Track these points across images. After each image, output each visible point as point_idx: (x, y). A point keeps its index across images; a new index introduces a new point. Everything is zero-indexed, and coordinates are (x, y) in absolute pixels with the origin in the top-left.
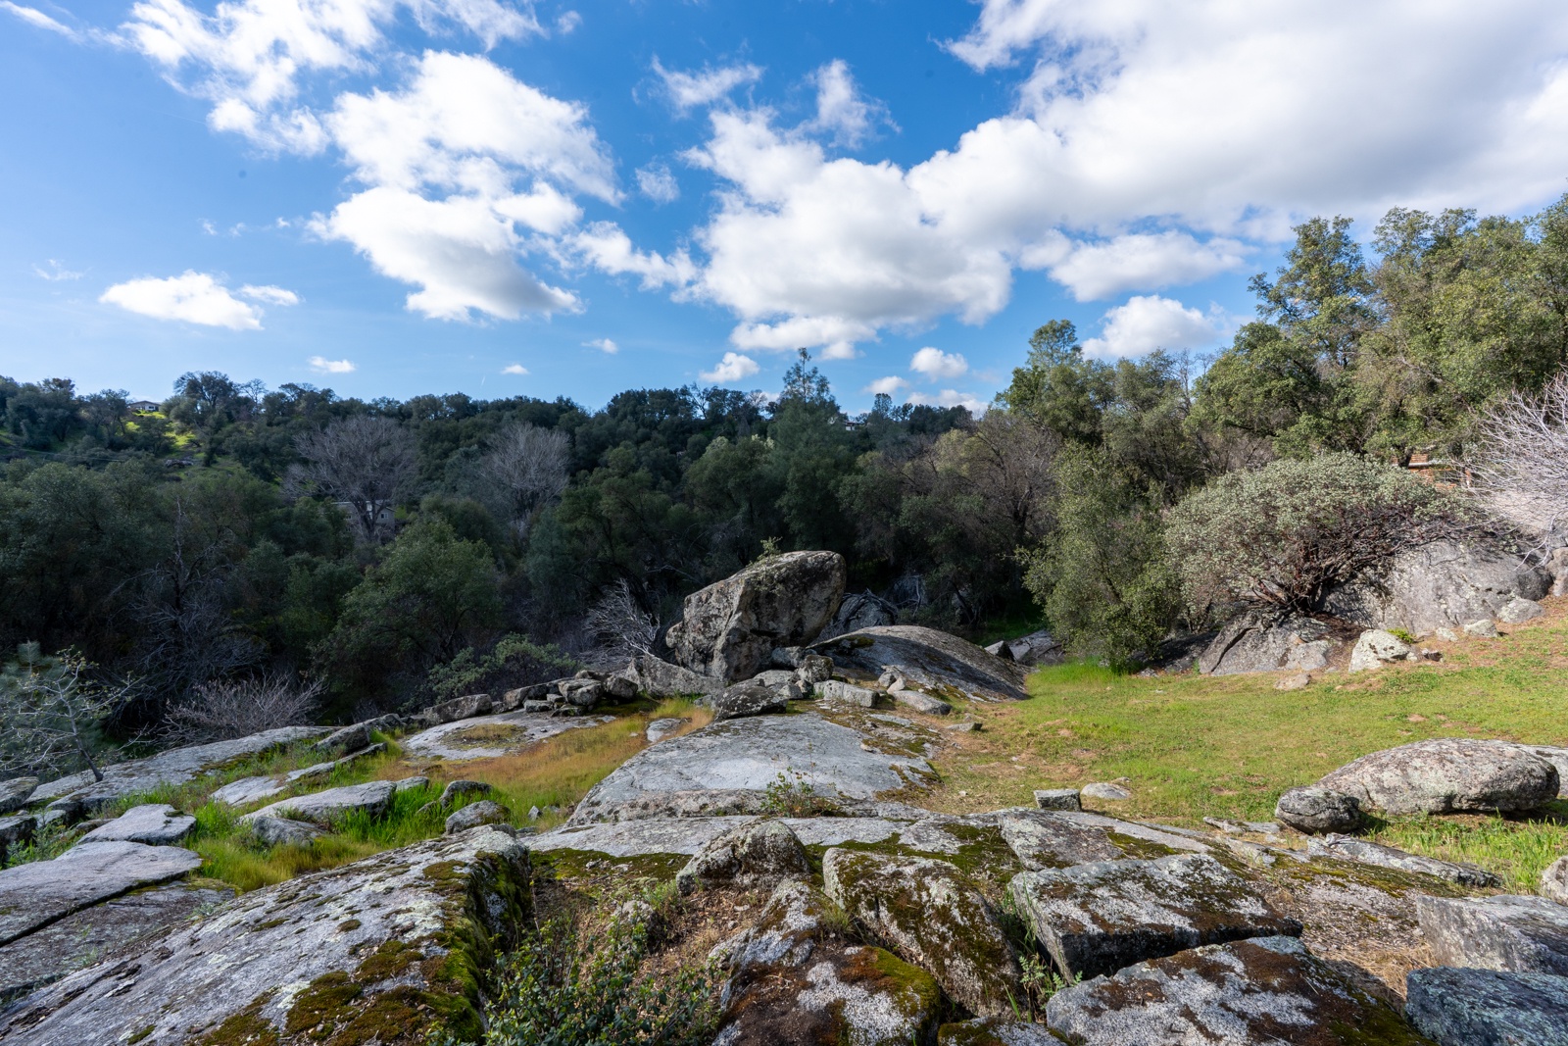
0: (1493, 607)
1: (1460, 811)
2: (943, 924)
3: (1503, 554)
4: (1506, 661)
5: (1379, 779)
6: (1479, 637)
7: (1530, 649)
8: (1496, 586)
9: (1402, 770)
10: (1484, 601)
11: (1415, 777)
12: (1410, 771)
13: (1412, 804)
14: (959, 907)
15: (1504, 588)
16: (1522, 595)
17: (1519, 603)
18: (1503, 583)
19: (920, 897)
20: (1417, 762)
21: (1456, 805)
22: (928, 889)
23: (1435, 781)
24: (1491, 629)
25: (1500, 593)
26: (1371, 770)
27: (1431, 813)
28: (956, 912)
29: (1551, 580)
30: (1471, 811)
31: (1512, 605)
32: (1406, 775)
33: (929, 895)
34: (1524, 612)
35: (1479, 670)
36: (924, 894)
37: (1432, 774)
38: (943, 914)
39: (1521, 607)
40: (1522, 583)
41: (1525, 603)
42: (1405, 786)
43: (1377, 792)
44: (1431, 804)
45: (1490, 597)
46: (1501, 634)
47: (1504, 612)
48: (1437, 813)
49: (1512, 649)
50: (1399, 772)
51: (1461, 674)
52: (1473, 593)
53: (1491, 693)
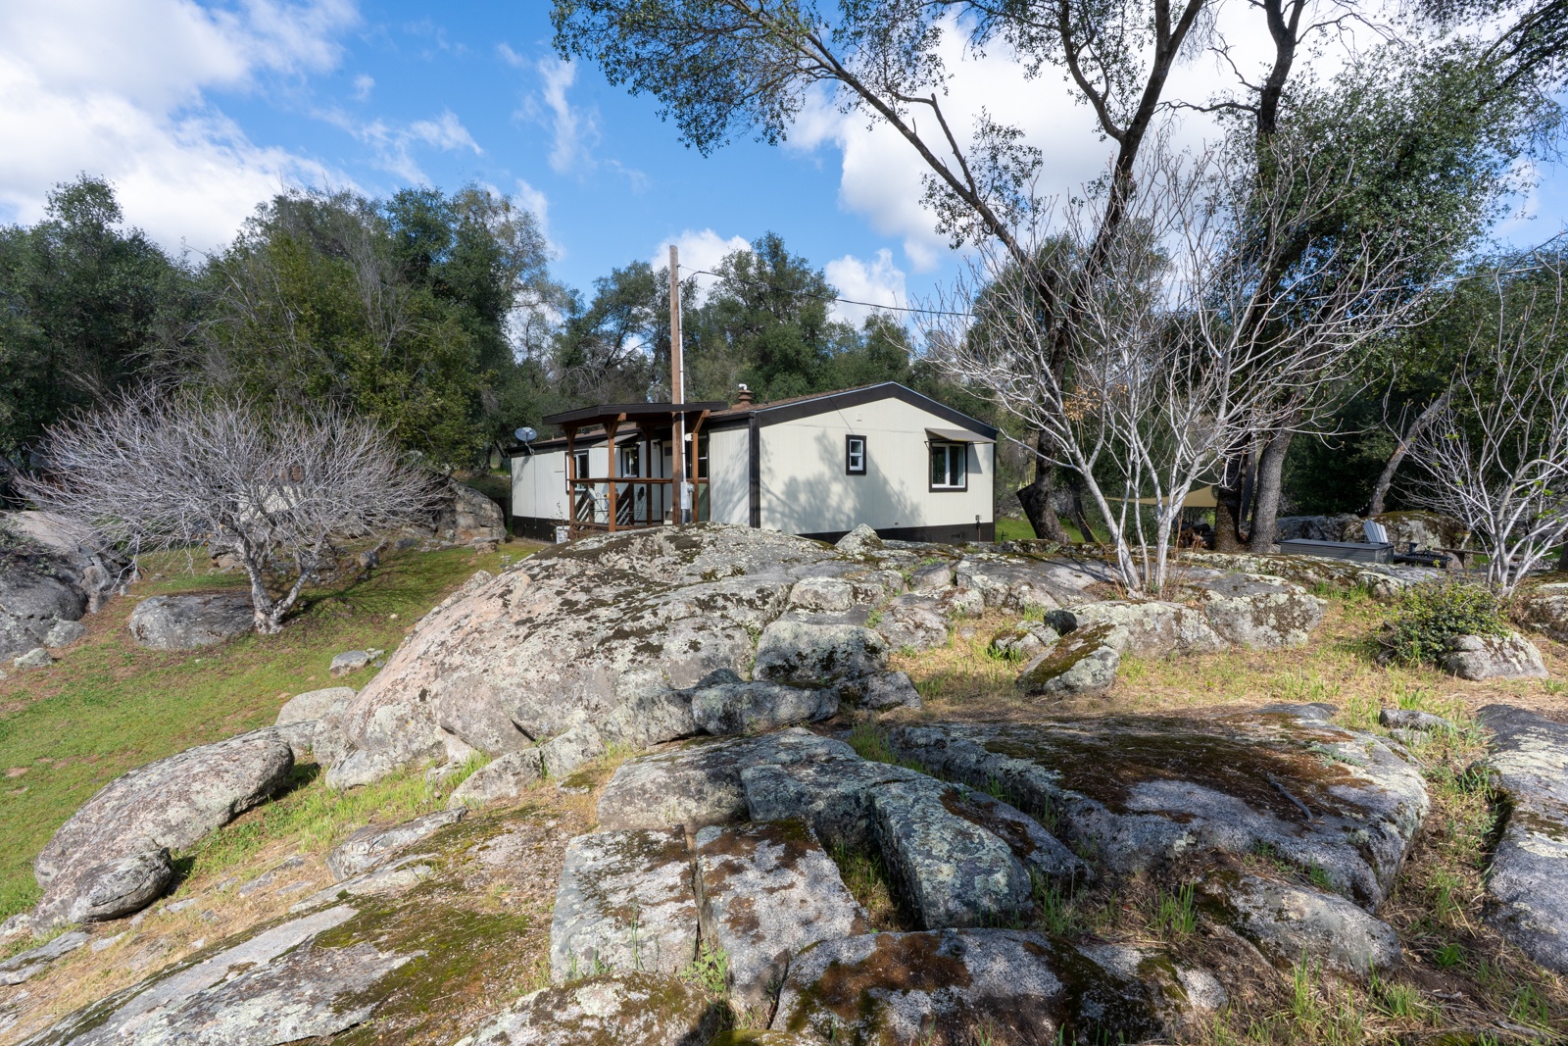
0: (37, 635)
1: (243, 812)
2: (638, 1017)
3: (38, 578)
4: (72, 685)
5: (164, 821)
6: (32, 668)
7: (89, 668)
8: (38, 612)
9: (187, 800)
10: (27, 630)
11: (201, 801)
12: (194, 797)
13: (202, 829)
14: (629, 990)
15: (45, 612)
16: (64, 617)
17: (62, 627)
18: (44, 607)
19: (589, 1029)
20: (197, 786)
21: (237, 809)
22: (584, 1016)
23: (219, 796)
24: (44, 658)
25: (43, 618)
26: (150, 816)
27: (222, 826)
28: (634, 996)
29: (86, 600)
30: (250, 808)
31: (56, 629)
32: (191, 803)
33: (593, 1017)
34: (70, 633)
35: (48, 701)
36: (586, 1023)
37: (215, 790)
38: (629, 1010)
39: (66, 629)
40: (62, 605)
41: (69, 625)
42: (193, 814)
43: (164, 835)
44: (220, 818)
45: (31, 625)
46: (55, 660)
47: (51, 638)
48: (224, 825)
49: (72, 672)
50: (183, 803)
51: (31, 710)
52: (14, 623)
53: (80, 719)
